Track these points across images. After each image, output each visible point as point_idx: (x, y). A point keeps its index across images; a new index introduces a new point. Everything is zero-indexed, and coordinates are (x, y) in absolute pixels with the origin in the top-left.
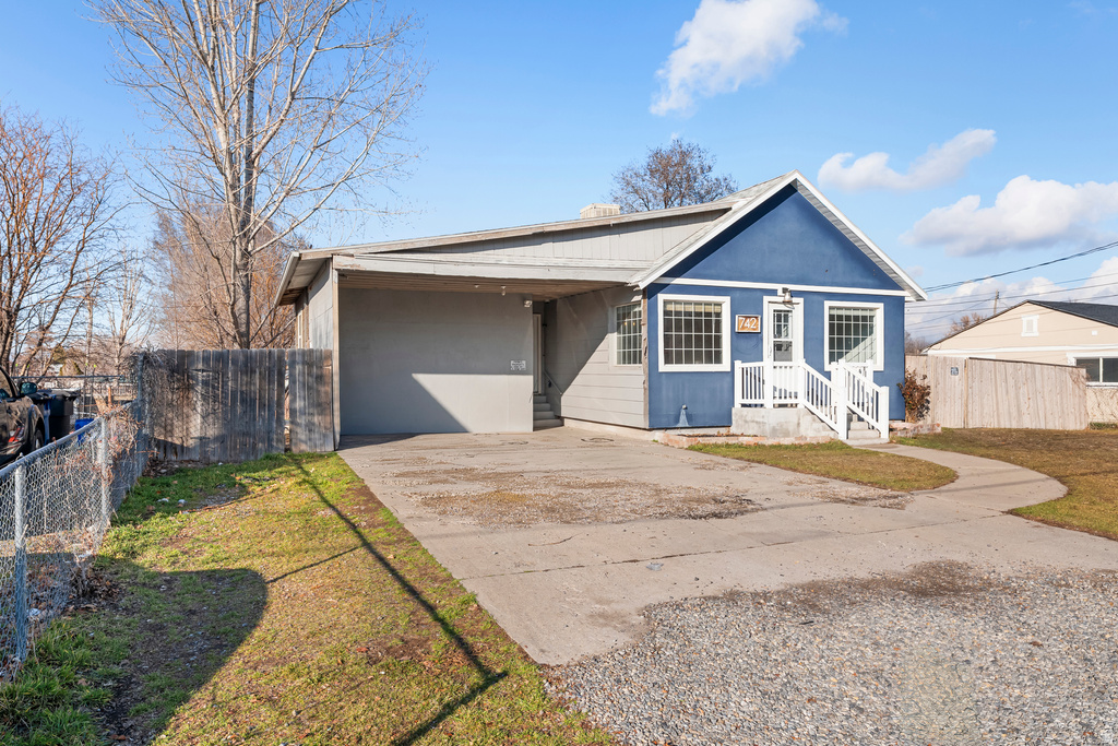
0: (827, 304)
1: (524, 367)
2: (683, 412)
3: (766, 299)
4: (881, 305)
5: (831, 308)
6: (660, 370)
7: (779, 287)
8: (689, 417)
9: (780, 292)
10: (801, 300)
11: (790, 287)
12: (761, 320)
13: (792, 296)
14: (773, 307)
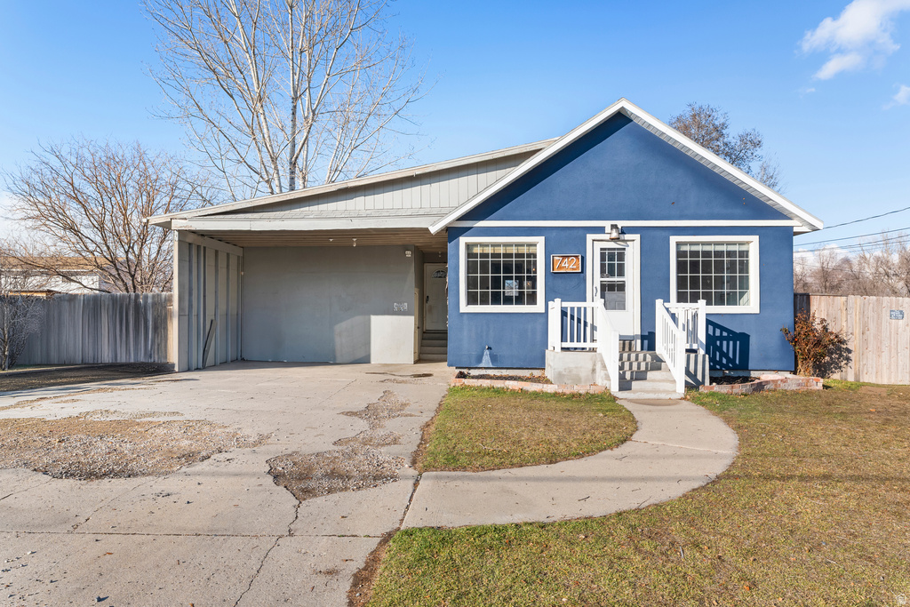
0: (674, 240)
1: (406, 308)
2: (487, 352)
3: (590, 237)
4: (755, 239)
5: (678, 244)
6: (461, 311)
7: (607, 224)
8: (494, 358)
9: (608, 229)
10: (637, 237)
11: (621, 224)
12: (583, 259)
13: (623, 233)
14: (598, 246)
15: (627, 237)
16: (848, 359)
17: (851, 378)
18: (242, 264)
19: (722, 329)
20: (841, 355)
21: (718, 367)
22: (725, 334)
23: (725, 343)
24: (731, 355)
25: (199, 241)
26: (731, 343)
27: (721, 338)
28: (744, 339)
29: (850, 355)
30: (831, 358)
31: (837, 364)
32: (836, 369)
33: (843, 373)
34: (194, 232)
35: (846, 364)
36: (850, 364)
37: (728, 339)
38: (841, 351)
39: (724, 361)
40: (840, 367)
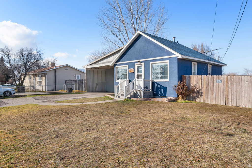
0: (150, 63)
3: (135, 64)
4: (168, 61)
5: (152, 64)
7: (138, 61)
10: (144, 63)
11: (140, 60)
12: (134, 69)
13: (141, 62)
14: (137, 66)
15: (142, 63)
16: (201, 95)
17: (202, 101)
18: (106, 73)
19: (161, 86)
20: (199, 94)
21: (160, 95)
22: (161, 87)
23: (161, 89)
24: (162, 93)
25: (92, 69)
26: (163, 89)
27: (160, 88)
28: (165, 88)
29: (202, 94)
30: (196, 95)
31: (198, 97)
32: (198, 98)
33: (200, 100)
34: (90, 68)
35: (201, 97)
36: (202, 97)
37: (162, 88)
38: (199, 93)
39: (161, 94)
40: (199, 98)
